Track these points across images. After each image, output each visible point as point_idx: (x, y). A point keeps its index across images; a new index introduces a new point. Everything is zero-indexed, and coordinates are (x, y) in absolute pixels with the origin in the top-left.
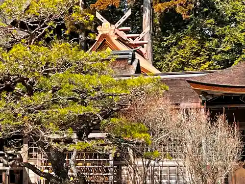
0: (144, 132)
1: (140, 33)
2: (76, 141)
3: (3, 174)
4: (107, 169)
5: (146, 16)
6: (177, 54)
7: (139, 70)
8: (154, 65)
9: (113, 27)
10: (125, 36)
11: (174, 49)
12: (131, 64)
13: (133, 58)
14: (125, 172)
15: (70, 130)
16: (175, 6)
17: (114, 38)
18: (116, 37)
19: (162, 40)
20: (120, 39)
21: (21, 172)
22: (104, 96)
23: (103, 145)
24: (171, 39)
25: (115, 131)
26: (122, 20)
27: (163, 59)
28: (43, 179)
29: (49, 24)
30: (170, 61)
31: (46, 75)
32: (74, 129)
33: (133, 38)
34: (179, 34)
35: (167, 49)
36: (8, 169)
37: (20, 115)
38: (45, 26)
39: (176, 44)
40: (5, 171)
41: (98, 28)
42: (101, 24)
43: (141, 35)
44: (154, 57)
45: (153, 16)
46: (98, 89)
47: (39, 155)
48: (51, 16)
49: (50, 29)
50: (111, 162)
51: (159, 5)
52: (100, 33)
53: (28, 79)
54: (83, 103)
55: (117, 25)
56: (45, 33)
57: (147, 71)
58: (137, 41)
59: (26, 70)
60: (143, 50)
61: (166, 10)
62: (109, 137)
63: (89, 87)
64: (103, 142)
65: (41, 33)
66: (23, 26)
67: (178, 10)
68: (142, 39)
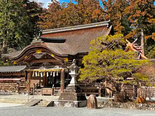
0: (146, 78)
1: (140, 46)
2: (124, 80)
3: (99, 90)
4: (132, 89)
5: (142, 40)
6: (152, 52)
7: (141, 58)
8: (145, 56)
9: (132, 44)
10: (135, 47)
11: (151, 51)
12: (138, 55)
13: (139, 54)
14: (138, 90)
15: (121, 77)
16: (152, 37)
17: (132, 47)
18: (133, 47)
19: (147, 48)
20: (134, 48)
21: (104, 90)
22: (133, 66)
23: (133, 82)
24: (150, 47)
25: (136, 78)
26: (134, 42)
27: (148, 54)
28: (111, 92)
29: (114, 44)
30: (150, 54)
31: (113, 59)
32: (123, 76)
33: (138, 47)
34: (153, 46)
35: (149, 51)
36: (100, 88)
37: (105, 72)
38: (113, 44)
39: (152, 49)
40: (100, 89)
41: (127, 44)
42: (127, 43)
43: (141, 46)
44: (145, 53)
45: (144, 40)
46: (131, 64)
47: (110, 84)
48: (114, 41)
49: (114, 45)
50: (134, 87)
51: (146, 37)
52: (127, 46)
53: (107, 61)
54: (126, 68)
55: (133, 43)
56: (113, 46)
57: (144, 58)
58: (139, 48)
59: (107, 58)
60: (141, 51)
61: (149, 38)
62: (134, 79)
63: (128, 63)
64: (133, 81)
65: (111, 47)
66: (106, 44)
67: (153, 38)
68: (141, 48)
